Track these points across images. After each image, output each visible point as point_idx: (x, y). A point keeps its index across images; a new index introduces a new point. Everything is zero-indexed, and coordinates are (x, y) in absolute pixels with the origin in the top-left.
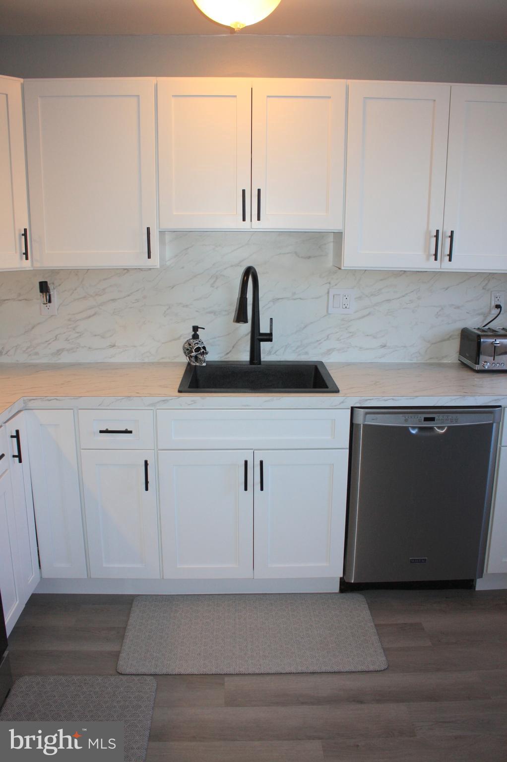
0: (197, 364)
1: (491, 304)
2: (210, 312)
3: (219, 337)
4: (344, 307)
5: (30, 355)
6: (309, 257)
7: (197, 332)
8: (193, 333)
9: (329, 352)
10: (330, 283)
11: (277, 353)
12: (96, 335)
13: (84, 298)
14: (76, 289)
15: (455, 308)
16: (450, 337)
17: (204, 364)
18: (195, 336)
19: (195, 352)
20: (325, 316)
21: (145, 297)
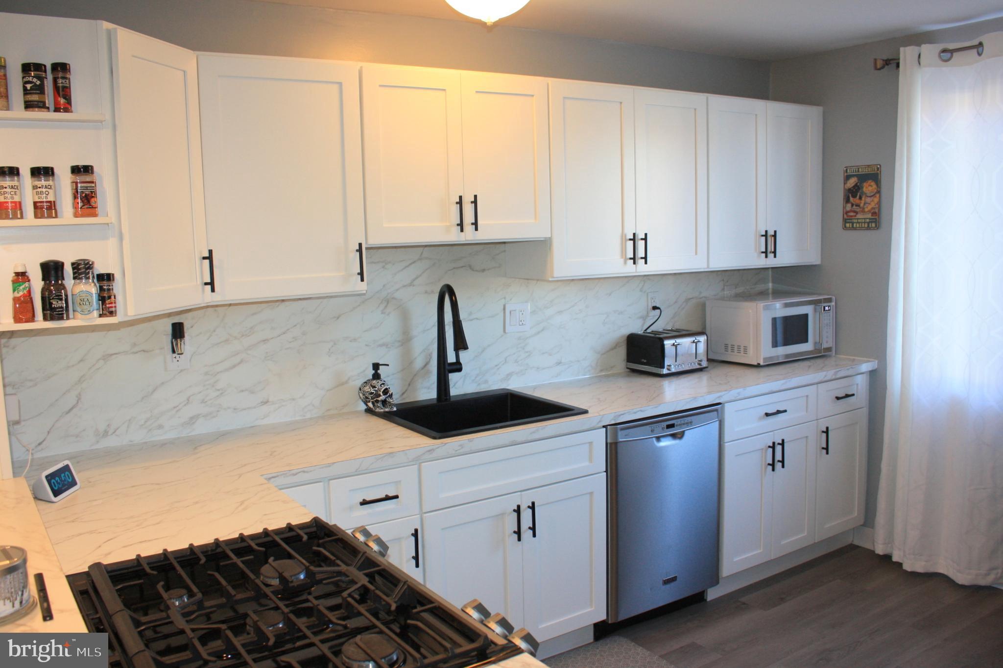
0: (387, 410)
1: (647, 306)
2: (381, 345)
3: (393, 374)
4: (521, 323)
5: (150, 430)
6: (484, 270)
7: (379, 371)
8: (374, 372)
9: (509, 376)
10: (505, 298)
11: (456, 386)
12: (243, 391)
13: (227, 341)
14: (214, 331)
15: (619, 314)
16: (616, 345)
17: (395, 409)
18: (376, 376)
19: (384, 395)
20: (502, 336)
21: (304, 334)
